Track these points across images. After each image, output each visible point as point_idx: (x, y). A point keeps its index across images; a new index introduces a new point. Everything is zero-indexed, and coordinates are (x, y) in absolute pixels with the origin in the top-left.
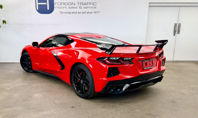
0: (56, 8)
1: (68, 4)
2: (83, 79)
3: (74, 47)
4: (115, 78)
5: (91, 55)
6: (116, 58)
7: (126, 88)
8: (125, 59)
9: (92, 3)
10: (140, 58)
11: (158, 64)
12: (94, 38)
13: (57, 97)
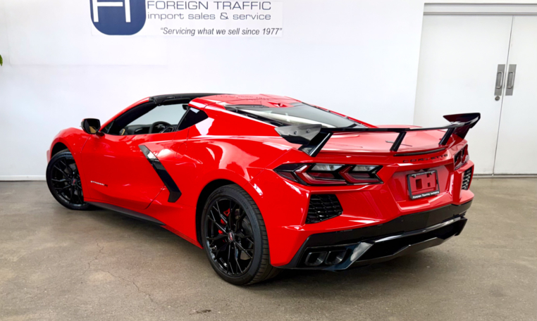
0: (153, 16)
1: (187, 6)
2: (236, 229)
3: (208, 134)
4: (328, 226)
5: (257, 158)
6: (332, 167)
7: (359, 254)
8: (356, 169)
9: (258, 4)
10: (401, 165)
11: (452, 184)
12: (264, 107)
13: (159, 282)
